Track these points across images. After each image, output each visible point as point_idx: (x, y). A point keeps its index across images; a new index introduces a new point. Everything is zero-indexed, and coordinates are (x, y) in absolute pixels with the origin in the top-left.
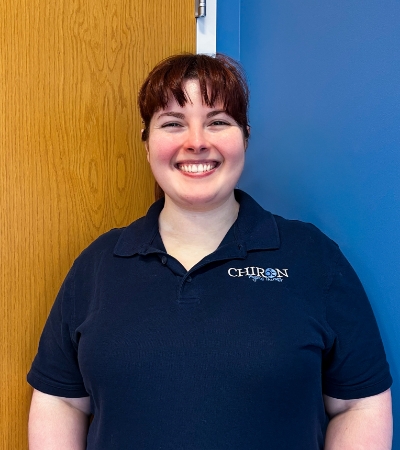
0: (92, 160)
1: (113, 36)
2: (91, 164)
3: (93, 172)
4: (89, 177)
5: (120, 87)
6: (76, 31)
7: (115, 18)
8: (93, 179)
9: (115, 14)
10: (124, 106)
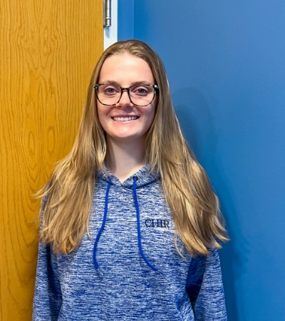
0: (31, 132)
1: (45, 43)
2: (29, 135)
3: (31, 140)
4: (29, 144)
5: (50, 80)
6: (19, 42)
7: (46, 31)
8: (32, 146)
9: (46, 28)
10: (53, 93)
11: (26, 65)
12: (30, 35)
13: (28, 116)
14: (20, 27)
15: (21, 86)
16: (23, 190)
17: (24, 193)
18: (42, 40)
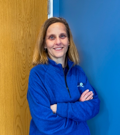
0: (23, 49)
1: (28, 20)
5: (29, 31)
6: (19, 19)
8: (23, 53)
9: (28, 15)
10: (30, 36)
11: (21, 27)
12: (23, 17)
13: (22, 43)
14: (20, 14)
15: (20, 34)
16: (21, 67)
17: (21, 68)
18: (27, 19)
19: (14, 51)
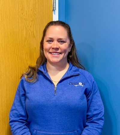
2: (26, 54)
4: (26, 58)
5: (33, 31)
6: (21, 16)
7: (31, 11)
11: (24, 25)
13: (25, 46)
14: (22, 10)
15: (22, 34)
18: (30, 15)
19: (16, 56)
